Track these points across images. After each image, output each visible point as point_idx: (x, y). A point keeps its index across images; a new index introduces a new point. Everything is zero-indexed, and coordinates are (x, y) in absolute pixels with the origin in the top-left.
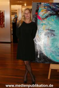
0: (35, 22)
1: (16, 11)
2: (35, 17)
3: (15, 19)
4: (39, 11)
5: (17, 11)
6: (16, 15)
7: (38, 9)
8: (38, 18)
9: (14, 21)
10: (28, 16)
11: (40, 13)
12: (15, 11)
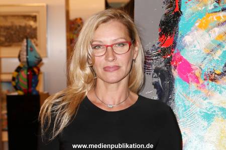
0: (156, 98)
1: (32, 23)
2: (159, 63)
3: (24, 74)
4: (181, 24)
5: (34, 18)
6: (30, 49)
7: (178, 14)
8: (175, 73)
9: (16, 88)
10: (118, 68)
11: (188, 39)
12: (23, 23)
